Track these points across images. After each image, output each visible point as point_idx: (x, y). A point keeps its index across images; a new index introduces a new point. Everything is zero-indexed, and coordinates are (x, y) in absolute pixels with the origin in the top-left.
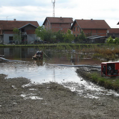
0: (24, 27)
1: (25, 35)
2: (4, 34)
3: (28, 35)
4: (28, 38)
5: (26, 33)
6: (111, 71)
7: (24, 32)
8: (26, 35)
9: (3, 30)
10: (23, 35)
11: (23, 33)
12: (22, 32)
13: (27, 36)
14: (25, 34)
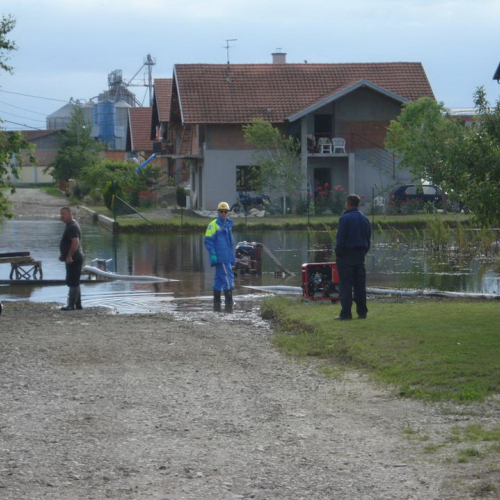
0: (333, 102)
1: (332, 154)
2: (208, 148)
3: (352, 157)
4: (352, 174)
5: (339, 143)
6: (320, 286)
7: (330, 137)
8: (344, 154)
9: (200, 125)
10: (321, 154)
11: (323, 141)
12: (317, 137)
13: (345, 160)
14: (338, 150)
